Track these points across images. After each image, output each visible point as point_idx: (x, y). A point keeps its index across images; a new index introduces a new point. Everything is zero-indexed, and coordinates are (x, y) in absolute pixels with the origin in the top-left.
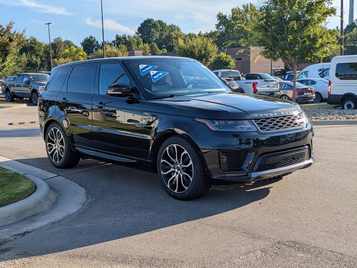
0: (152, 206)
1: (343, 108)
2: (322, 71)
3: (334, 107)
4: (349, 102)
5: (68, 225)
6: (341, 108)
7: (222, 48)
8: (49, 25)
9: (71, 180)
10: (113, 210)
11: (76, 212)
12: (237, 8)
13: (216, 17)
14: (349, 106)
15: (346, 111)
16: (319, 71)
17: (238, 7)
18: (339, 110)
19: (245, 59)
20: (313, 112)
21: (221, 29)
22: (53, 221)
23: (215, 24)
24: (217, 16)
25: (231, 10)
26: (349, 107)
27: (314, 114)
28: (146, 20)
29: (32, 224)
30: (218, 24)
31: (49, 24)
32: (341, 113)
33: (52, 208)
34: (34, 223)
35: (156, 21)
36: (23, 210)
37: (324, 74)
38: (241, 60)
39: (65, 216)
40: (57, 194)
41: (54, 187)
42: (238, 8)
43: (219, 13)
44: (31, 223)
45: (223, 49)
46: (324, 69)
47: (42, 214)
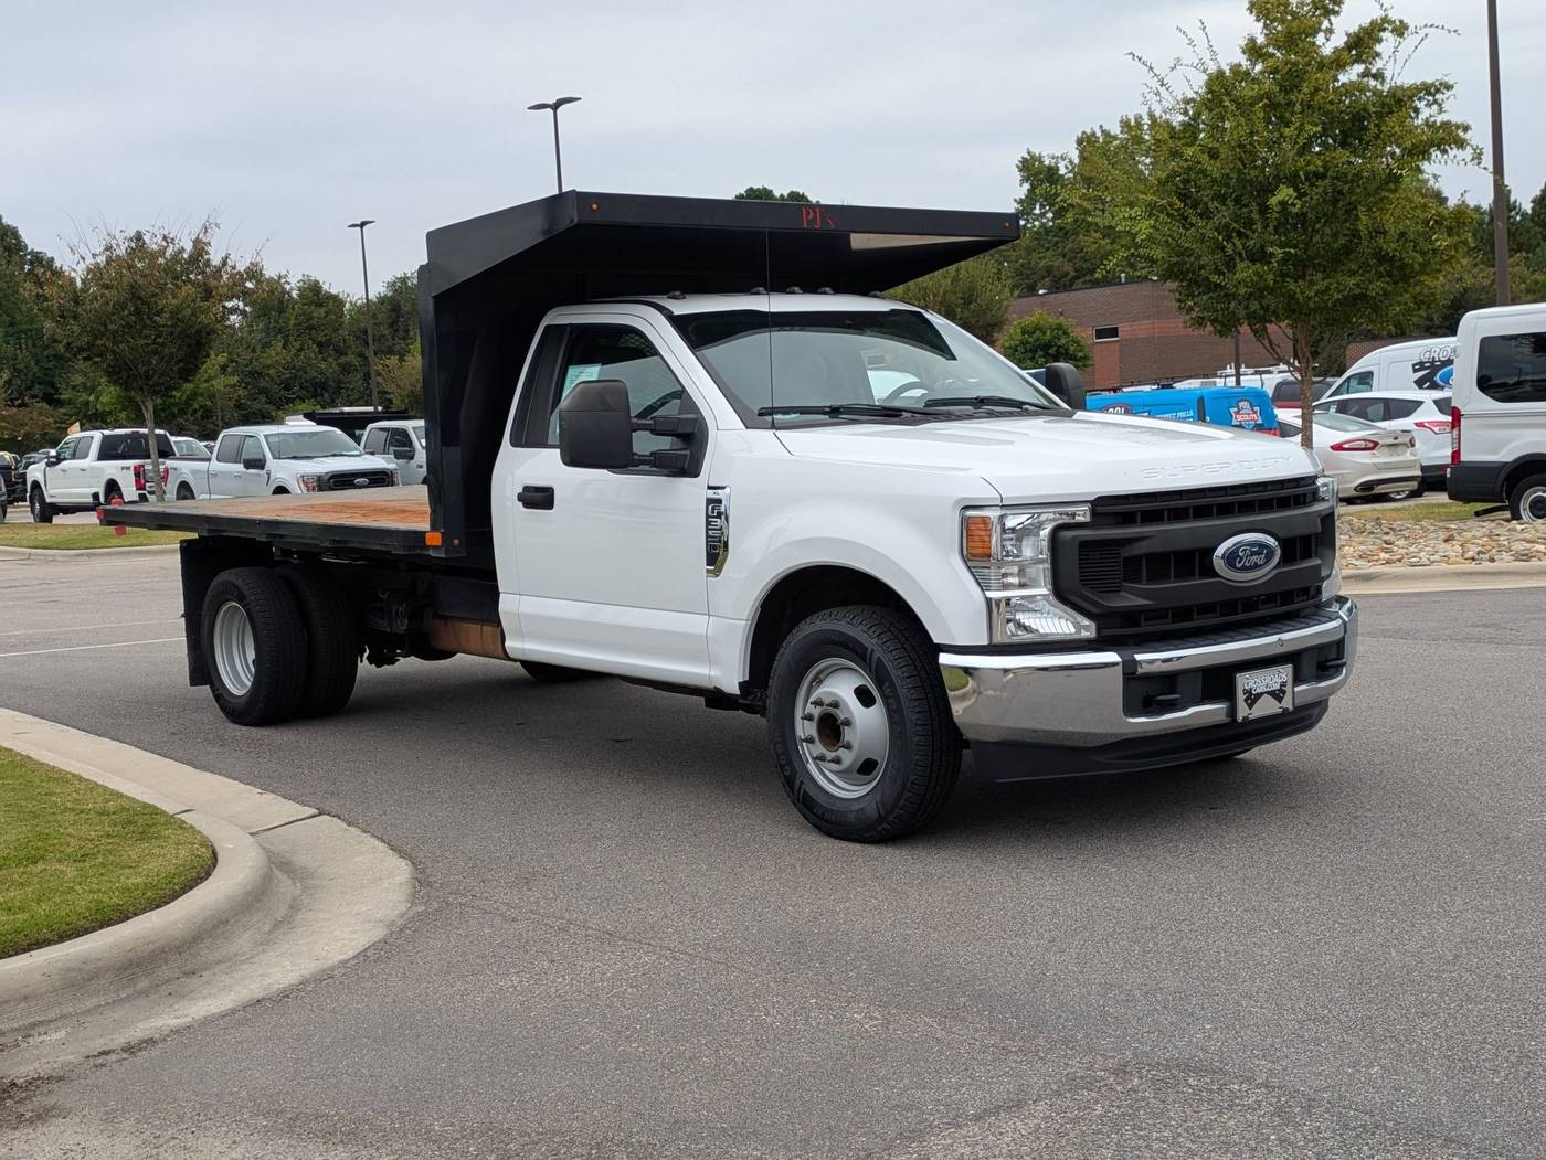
0: (652, 928)
1: (1516, 516)
2: (1428, 368)
3: (1477, 514)
4: (1540, 490)
5: (312, 1010)
6: (1507, 514)
7: (1041, 292)
8: (366, 228)
9: (364, 832)
10: (501, 946)
11: (355, 957)
12: (1099, 133)
13: (1017, 170)
14: (1539, 505)
15: (1523, 527)
16: (1415, 371)
17: (1101, 127)
18: (1493, 525)
19: (1134, 330)
20: (1387, 534)
21: (1037, 217)
22: (259, 994)
23: (1015, 200)
24: (1018, 166)
25: (1075, 138)
26: (1540, 510)
27: (1386, 542)
28: (743, 192)
29: (176, 1007)
30: (1023, 197)
31: (363, 225)
32: (1498, 535)
33: (268, 942)
34: (181, 1003)
35: (782, 196)
36: (146, 954)
37: (1435, 382)
38: (1117, 336)
39: (307, 973)
40: (299, 885)
41: (293, 859)
42: (1102, 132)
43: (1026, 155)
44: (172, 1005)
45: (1044, 294)
46: (1434, 361)
47: (224, 966)
